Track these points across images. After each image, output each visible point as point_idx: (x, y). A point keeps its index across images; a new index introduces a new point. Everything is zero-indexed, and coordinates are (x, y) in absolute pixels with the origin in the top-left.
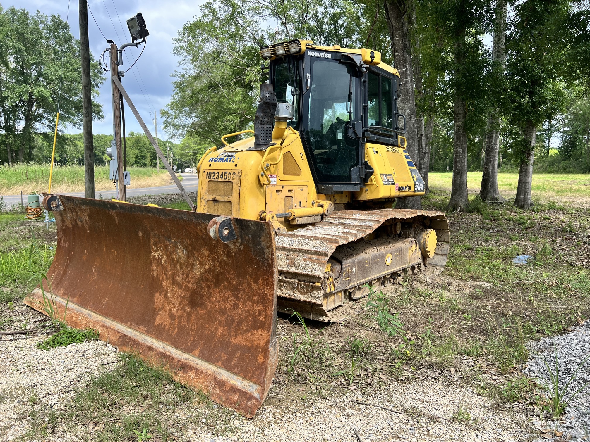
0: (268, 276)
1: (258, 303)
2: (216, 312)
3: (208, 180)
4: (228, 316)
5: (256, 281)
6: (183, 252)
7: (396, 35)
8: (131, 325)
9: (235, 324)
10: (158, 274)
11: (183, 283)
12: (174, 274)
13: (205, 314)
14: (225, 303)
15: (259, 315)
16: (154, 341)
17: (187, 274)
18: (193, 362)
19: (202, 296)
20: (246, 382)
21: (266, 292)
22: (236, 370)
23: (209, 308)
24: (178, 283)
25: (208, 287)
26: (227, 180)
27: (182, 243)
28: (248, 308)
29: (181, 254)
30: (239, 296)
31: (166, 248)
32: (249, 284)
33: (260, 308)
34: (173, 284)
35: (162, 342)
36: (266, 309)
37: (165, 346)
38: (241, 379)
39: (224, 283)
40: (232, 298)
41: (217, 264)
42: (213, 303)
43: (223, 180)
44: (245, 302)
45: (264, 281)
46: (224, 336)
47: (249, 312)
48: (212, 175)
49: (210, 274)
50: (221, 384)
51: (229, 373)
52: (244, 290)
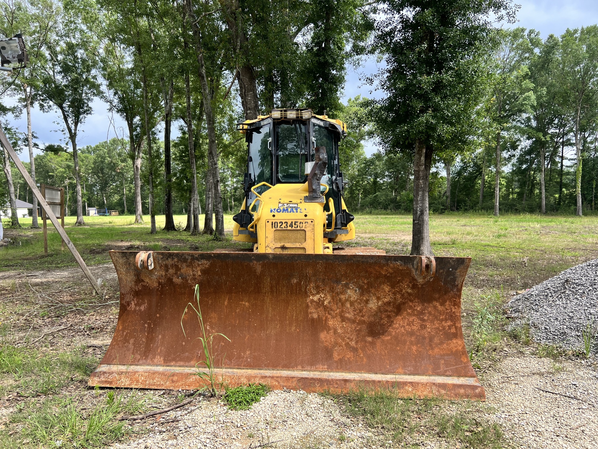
0: (456, 298)
1: (446, 320)
2: (403, 335)
3: (274, 229)
4: (417, 336)
5: (442, 304)
6: (356, 291)
7: (248, 95)
8: (303, 367)
9: (427, 341)
10: (319, 316)
11: (356, 318)
12: (342, 311)
13: (391, 339)
14: (411, 326)
15: (450, 329)
16: (343, 374)
17: (360, 310)
18: (401, 378)
19: (382, 325)
20: (462, 379)
21: (453, 310)
22: (448, 373)
23: (394, 333)
24: (349, 319)
25: (389, 317)
26: (299, 228)
27: (355, 283)
28: (437, 325)
29: (352, 293)
30: (426, 318)
31: (332, 290)
32: (435, 307)
33: (449, 323)
34: (343, 321)
35: (355, 372)
36: (455, 324)
37: (360, 375)
38: (456, 378)
39: (407, 311)
40: (417, 321)
41: (399, 296)
42: (397, 329)
43: (293, 228)
44: (432, 322)
45: (451, 302)
46: (420, 352)
47: (438, 329)
48: (279, 225)
49: (390, 306)
50: (443, 386)
51: (443, 377)
52: (430, 313)
